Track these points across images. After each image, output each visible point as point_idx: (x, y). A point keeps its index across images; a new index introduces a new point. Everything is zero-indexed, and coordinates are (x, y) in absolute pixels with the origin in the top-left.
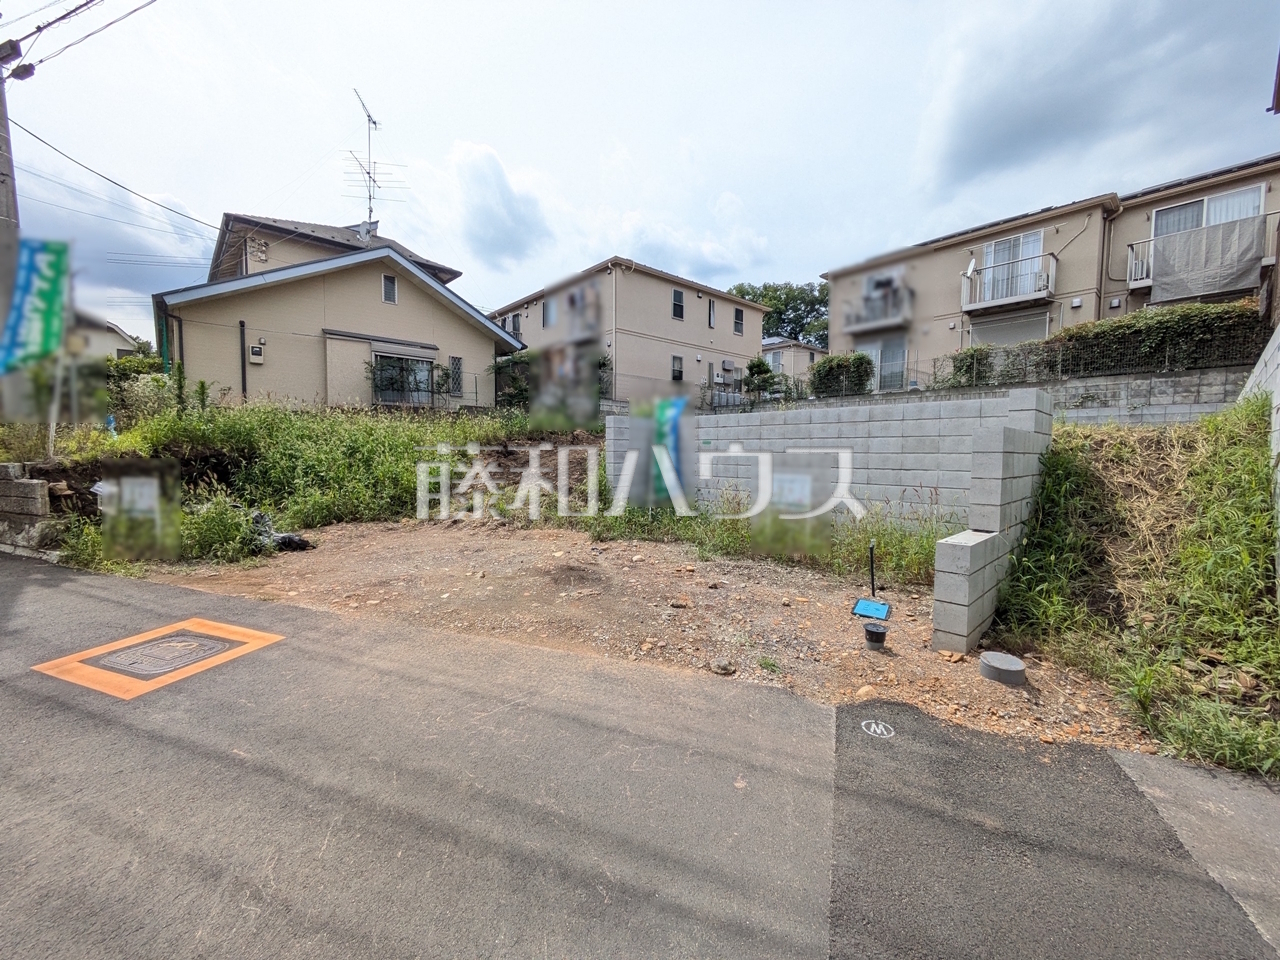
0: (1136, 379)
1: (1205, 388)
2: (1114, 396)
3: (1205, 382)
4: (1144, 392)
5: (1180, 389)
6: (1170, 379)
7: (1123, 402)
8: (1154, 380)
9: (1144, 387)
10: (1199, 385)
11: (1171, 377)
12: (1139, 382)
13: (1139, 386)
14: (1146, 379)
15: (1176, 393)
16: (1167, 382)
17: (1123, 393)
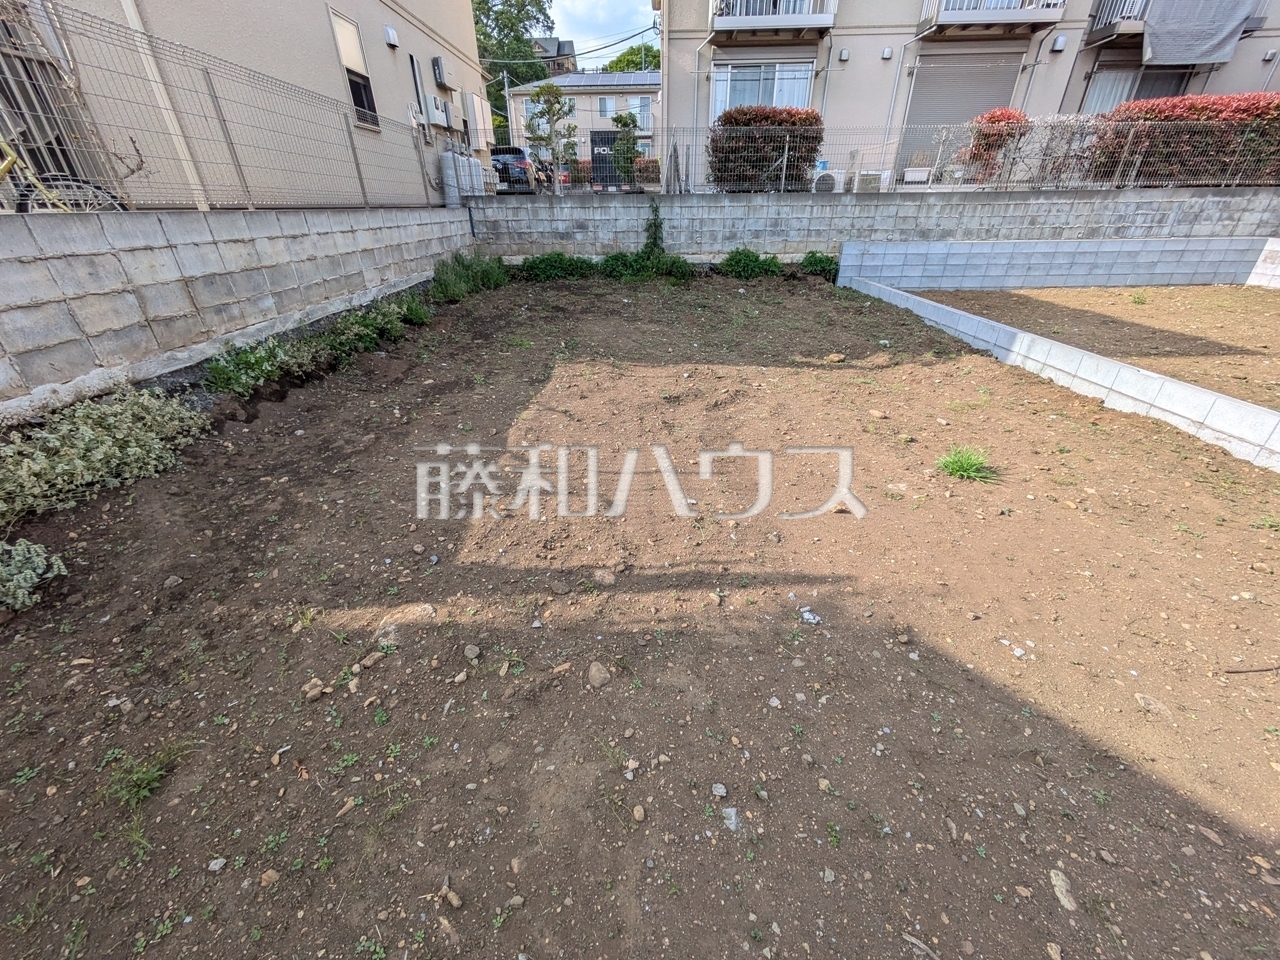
0: (1192, 197)
1: (1247, 214)
2: (1160, 221)
3: (1250, 207)
4: (1192, 217)
5: (1225, 215)
6: (1224, 199)
7: (1166, 231)
8: (1210, 198)
9: (1196, 209)
10: (1244, 210)
11: (1226, 195)
12: (1194, 200)
13: (1192, 207)
14: (1203, 196)
15: (1220, 219)
16: (1219, 202)
17: (1171, 217)
